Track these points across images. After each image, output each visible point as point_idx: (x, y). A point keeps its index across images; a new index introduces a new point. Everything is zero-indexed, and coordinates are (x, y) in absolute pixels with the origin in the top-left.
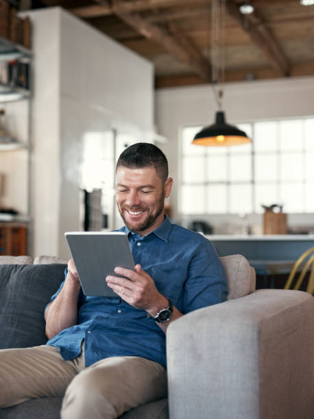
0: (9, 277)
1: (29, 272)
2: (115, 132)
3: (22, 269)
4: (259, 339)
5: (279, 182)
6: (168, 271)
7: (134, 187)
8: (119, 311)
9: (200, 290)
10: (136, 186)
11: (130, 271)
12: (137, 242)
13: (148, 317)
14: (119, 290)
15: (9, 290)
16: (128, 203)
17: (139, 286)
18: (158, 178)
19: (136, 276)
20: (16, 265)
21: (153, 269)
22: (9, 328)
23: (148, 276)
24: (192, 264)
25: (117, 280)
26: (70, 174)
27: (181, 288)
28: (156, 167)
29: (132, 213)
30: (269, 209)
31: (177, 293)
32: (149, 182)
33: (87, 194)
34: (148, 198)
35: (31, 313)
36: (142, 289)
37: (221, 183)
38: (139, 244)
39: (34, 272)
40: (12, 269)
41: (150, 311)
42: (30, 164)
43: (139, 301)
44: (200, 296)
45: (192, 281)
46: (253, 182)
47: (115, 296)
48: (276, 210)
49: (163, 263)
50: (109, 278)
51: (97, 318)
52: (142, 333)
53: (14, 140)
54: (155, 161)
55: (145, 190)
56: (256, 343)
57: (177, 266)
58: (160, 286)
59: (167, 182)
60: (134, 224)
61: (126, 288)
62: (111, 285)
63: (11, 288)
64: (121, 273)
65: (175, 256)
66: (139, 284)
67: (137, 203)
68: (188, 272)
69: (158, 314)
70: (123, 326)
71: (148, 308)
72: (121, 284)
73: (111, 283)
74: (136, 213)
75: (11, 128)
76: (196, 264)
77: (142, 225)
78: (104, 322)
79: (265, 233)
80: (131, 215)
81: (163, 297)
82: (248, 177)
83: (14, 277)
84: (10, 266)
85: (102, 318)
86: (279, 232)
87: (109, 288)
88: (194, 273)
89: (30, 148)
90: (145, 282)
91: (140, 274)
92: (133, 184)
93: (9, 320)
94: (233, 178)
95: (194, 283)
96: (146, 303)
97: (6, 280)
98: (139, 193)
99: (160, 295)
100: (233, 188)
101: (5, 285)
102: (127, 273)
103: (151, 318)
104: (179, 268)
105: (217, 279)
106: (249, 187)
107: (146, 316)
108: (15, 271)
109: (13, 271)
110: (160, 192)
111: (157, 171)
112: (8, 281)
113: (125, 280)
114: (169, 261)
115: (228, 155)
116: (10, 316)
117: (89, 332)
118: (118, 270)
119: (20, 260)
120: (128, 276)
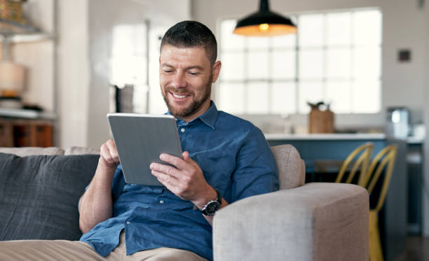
0: (39, 168)
1: (60, 163)
2: (148, 23)
3: (52, 160)
4: (313, 227)
5: (324, 80)
6: (215, 160)
7: (181, 67)
8: (161, 202)
9: (250, 181)
10: (183, 67)
11: (176, 158)
12: (181, 128)
13: (194, 209)
14: (164, 179)
15: (39, 182)
16: (174, 84)
17: (185, 175)
18: (206, 59)
19: (183, 164)
20: (46, 156)
21: (198, 157)
22: (39, 223)
23: (195, 164)
24: (241, 154)
25: (162, 167)
26: (99, 68)
27: (229, 179)
28: (206, 48)
29: (177, 96)
30: (315, 107)
31: (225, 184)
32: (198, 63)
33: (118, 90)
34: (196, 81)
35: (63, 207)
36: (189, 178)
37: (262, 80)
38: (183, 130)
39: (65, 163)
40: (42, 159)
41: (196, 203)
42: (56, 57)
43: (186, 191)
44: (251, 187)
45: (241, 172)
46: (297, 80)
47: (159, 185)
48: (323, 108)
49: (209, 151)
50: (153, 166)
51: (137, 209)
52: (185, 226)
53: (38, 30)
54: (205, 41)
55: (193, 71)
56: (310, 231)
57: (224, 153)
58: (207, 176)
59: (215, 65)
60: (178, 108)
61: (171, 176)
62: (156, 173)
63: (41, 180)
64: (167, 161)
65: (223, 144)
66: (186, 172)
67: (184, 85)
68: (237, 161)
69: (206, 206)
70: (165, 218)
71: (193, 200)
72: (167, 172)
73: (155, 171)
74: (181, 97)
75: (34, 17)
76: (246, 153)
77: (187, 110)
78: (144, 214)
79: (311, 132)
80: (176, 98)
81: (211, 188)
82: (292, 75)
83: (43, 169)
84: (40, 156)
85: (142, 209)
86: (326, 131)
87: (153, 176)
88: (243, 163)
89: (56, 38)
90: (192, 171)
91: (187, 162)
92: (180, 64)
93: (40, 214)
94: (275, 76)
95: (244, 173)
96: (193, 193)
97: (35, 171)
98: (187, 74)
99: (208, 185)
100: (275, 86)
101: (34, 177)
102: (174, 160)
103: (198, 210)
104: (226, 157)
105: (268, 169)
106: (292, 85)
107: (192, 208)
108: (45, 162)
109: (42, 162)
110: (209, 75)
111: (206, 51)
112: (37, 172)
113: (171, 167)
114: (215, 149)
115: (271, 50)
116: (41, 209)
117: (128, 223)
118: (163, 157)
119: (49, 151)
120: (175, 163)
